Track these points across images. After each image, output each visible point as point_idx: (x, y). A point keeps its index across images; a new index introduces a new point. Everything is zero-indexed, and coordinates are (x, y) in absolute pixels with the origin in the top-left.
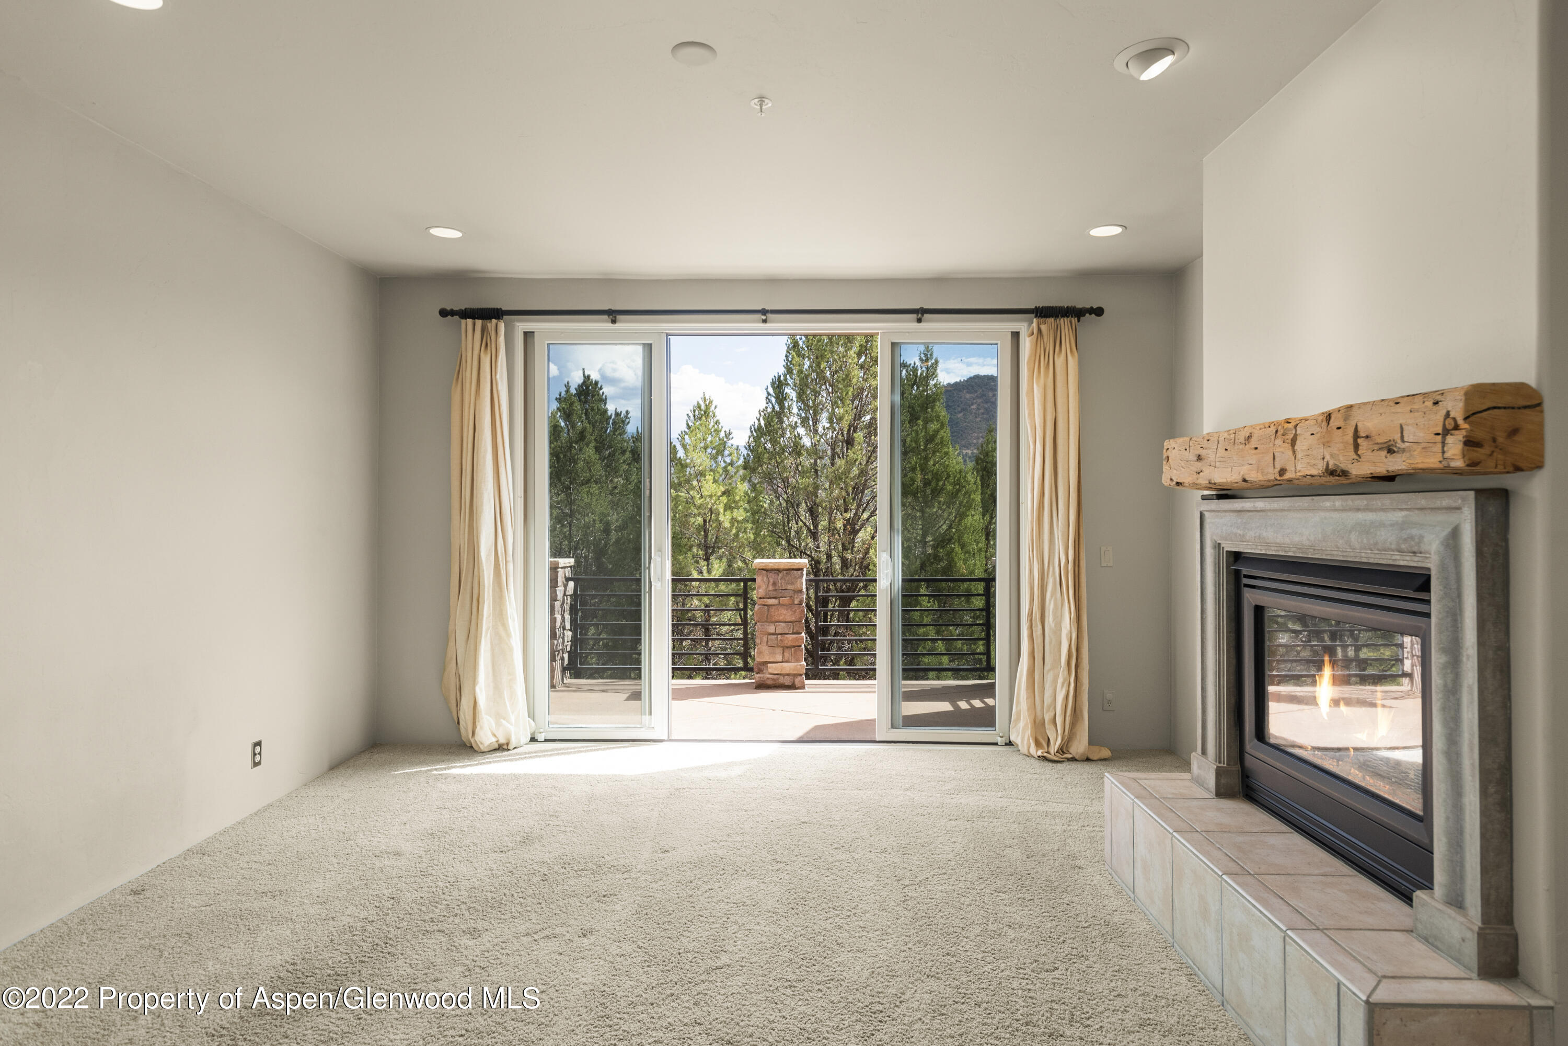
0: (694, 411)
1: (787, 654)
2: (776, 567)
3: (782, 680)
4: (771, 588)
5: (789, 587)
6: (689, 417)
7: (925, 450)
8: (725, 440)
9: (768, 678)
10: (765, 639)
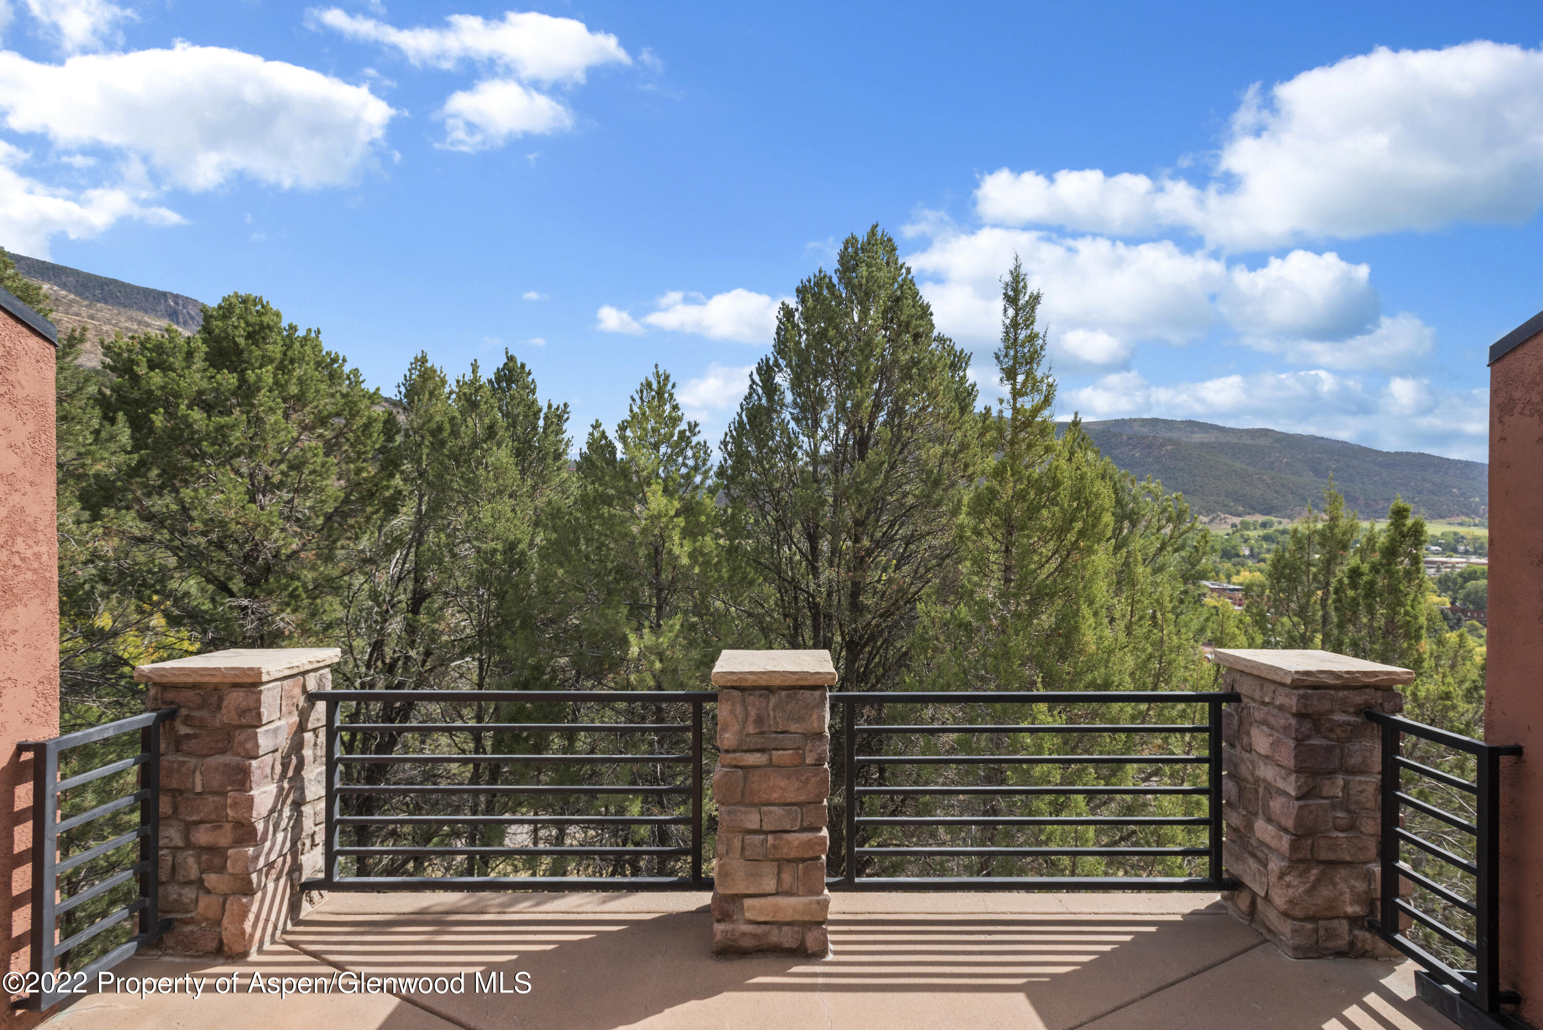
0: (642, 392)
1: (787, 878)
2: (764, 683)
3: (775, 937)
4: (751, 729)
5: (793, 727)
6: (633, 400)
7: (1012, 443)
8: (688, 434)
9: (743, 934)
10: (737, 844)
